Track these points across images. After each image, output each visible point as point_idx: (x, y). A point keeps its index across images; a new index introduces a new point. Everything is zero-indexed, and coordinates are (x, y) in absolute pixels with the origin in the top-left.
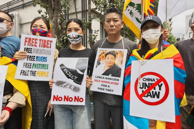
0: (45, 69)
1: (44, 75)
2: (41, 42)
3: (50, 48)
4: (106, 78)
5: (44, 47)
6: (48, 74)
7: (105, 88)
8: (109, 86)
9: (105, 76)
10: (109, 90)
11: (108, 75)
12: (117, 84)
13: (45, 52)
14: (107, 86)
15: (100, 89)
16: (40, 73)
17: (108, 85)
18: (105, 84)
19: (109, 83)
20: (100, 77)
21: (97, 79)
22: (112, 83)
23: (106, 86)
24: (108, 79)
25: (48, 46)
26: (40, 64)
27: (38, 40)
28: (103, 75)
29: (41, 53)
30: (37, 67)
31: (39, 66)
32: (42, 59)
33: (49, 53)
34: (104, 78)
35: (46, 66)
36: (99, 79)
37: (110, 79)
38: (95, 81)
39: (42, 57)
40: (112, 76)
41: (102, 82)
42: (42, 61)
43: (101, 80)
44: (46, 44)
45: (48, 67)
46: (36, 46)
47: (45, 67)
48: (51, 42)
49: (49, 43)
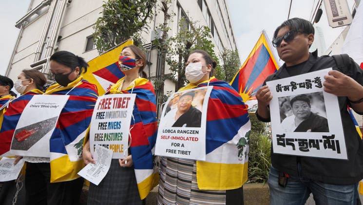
0: (119, 140)
1: (118, 150)
2: (116, 101)
3: (127, 107)
4: (178, 131)
5: (119, 107)
6: (122, 148)
7: (177, 148)
8: (183, 145)
9: (177, 129)
10: (183, 153)
11: (182, 126)
12: (196, 139)
13: (119, 114)
14: (180, 146)
15: (170, 151)
16: (114, 147)
17: (181, 142)
18: (177, 141)
19: (183, 139)
20: (169, 131)
21: (165, 134)
22: (187, 139)
23: (178, 145)
24: (181, 132)
25: (124, 105)
26: (112, 134)
27: (113, 99)
28: (173, 126)
29: (114, 116)
30: (109, 138)
31: (111, 136)
32: (115, 125)
33: (125, 115)
34: (175, 132)
35: (120, 135)
36: (167, 134)
37: (185, 132)
38: (163, 137)
39: (115, 122)
40: (187, 126)
41: (173, 138)
42: (115, 128)
43: (171, 135)
44: (121, 103)
45: (121, 137)
46: (109, 108)
47: (119, 137)
48: (129, 99)
49: (126, 101)
